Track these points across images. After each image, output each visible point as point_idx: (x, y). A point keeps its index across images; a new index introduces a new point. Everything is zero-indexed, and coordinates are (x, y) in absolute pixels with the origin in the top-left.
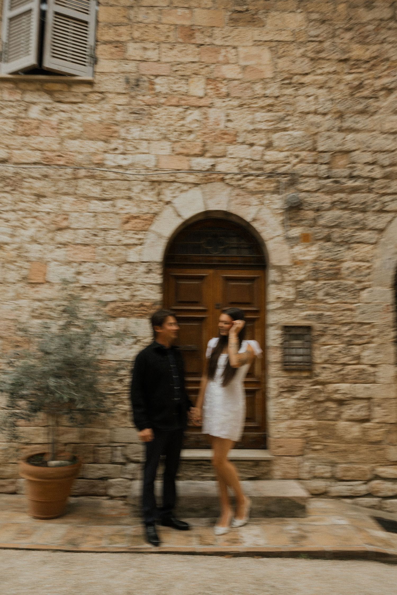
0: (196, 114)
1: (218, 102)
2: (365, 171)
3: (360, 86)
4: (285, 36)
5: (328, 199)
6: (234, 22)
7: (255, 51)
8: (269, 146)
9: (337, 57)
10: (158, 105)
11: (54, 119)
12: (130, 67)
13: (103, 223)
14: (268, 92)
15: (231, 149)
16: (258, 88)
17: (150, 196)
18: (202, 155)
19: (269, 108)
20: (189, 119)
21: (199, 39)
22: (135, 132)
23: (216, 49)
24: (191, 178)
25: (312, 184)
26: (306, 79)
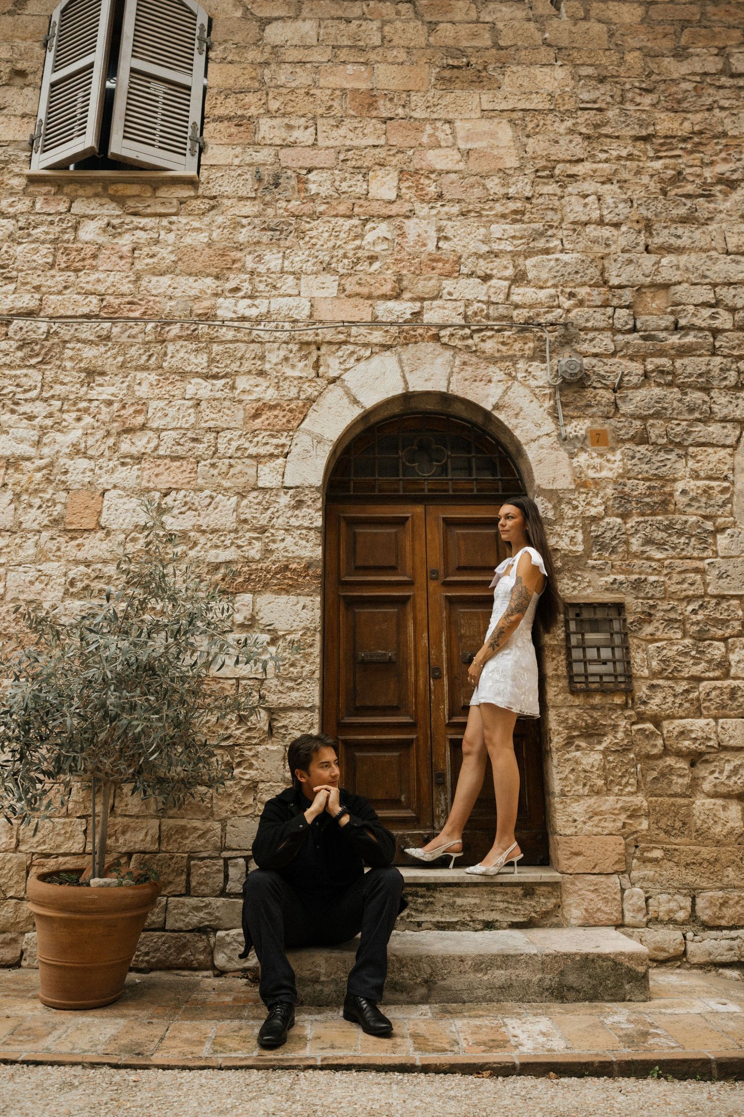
0: (383, 229)
1: (422, 209)
2: (703, 317)
3: (679, 177)
4: (538, 102)
5: (636, 367)
6: (445, 82)
7: (485, 125)
8: (519, 278)
9: (632, 133)
10: (315, 216)
11: (125, 242)
12: (264, 155)
13: (210, 417)
14: (512, 191)
15: (448, 285)
16: (494, 185)
17: (301, 369)
18: (397, 296)
19: (517, 216)
20: (370, 237)
21: (384, 109)
22: (273, 260)
23: (417, 125)
24: (377, 337)
25: (605, 342)
26: (579, 169)
